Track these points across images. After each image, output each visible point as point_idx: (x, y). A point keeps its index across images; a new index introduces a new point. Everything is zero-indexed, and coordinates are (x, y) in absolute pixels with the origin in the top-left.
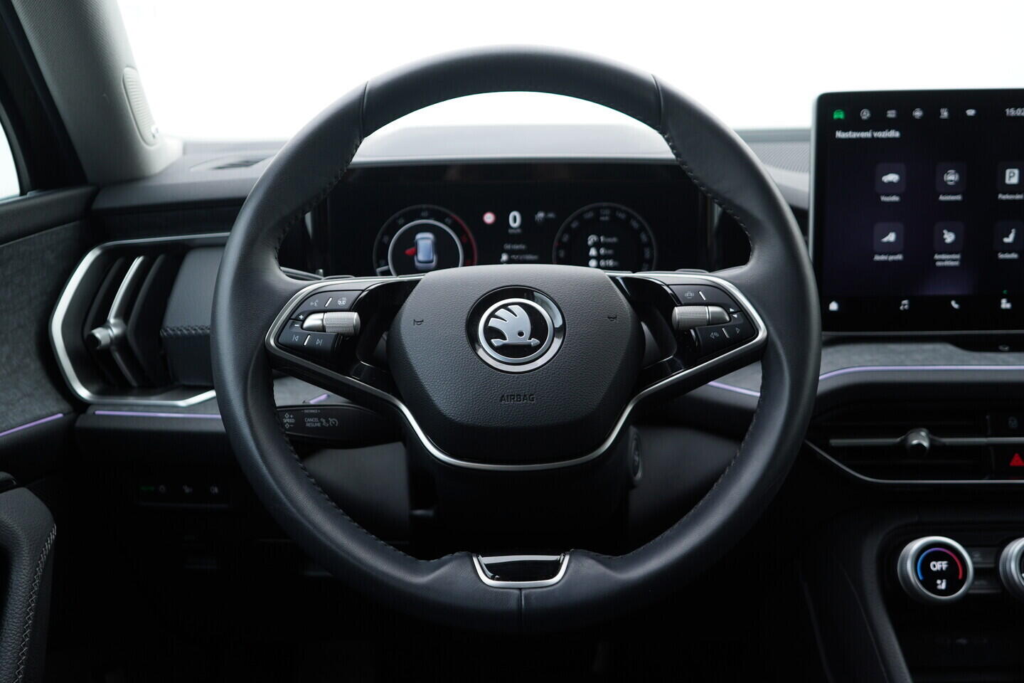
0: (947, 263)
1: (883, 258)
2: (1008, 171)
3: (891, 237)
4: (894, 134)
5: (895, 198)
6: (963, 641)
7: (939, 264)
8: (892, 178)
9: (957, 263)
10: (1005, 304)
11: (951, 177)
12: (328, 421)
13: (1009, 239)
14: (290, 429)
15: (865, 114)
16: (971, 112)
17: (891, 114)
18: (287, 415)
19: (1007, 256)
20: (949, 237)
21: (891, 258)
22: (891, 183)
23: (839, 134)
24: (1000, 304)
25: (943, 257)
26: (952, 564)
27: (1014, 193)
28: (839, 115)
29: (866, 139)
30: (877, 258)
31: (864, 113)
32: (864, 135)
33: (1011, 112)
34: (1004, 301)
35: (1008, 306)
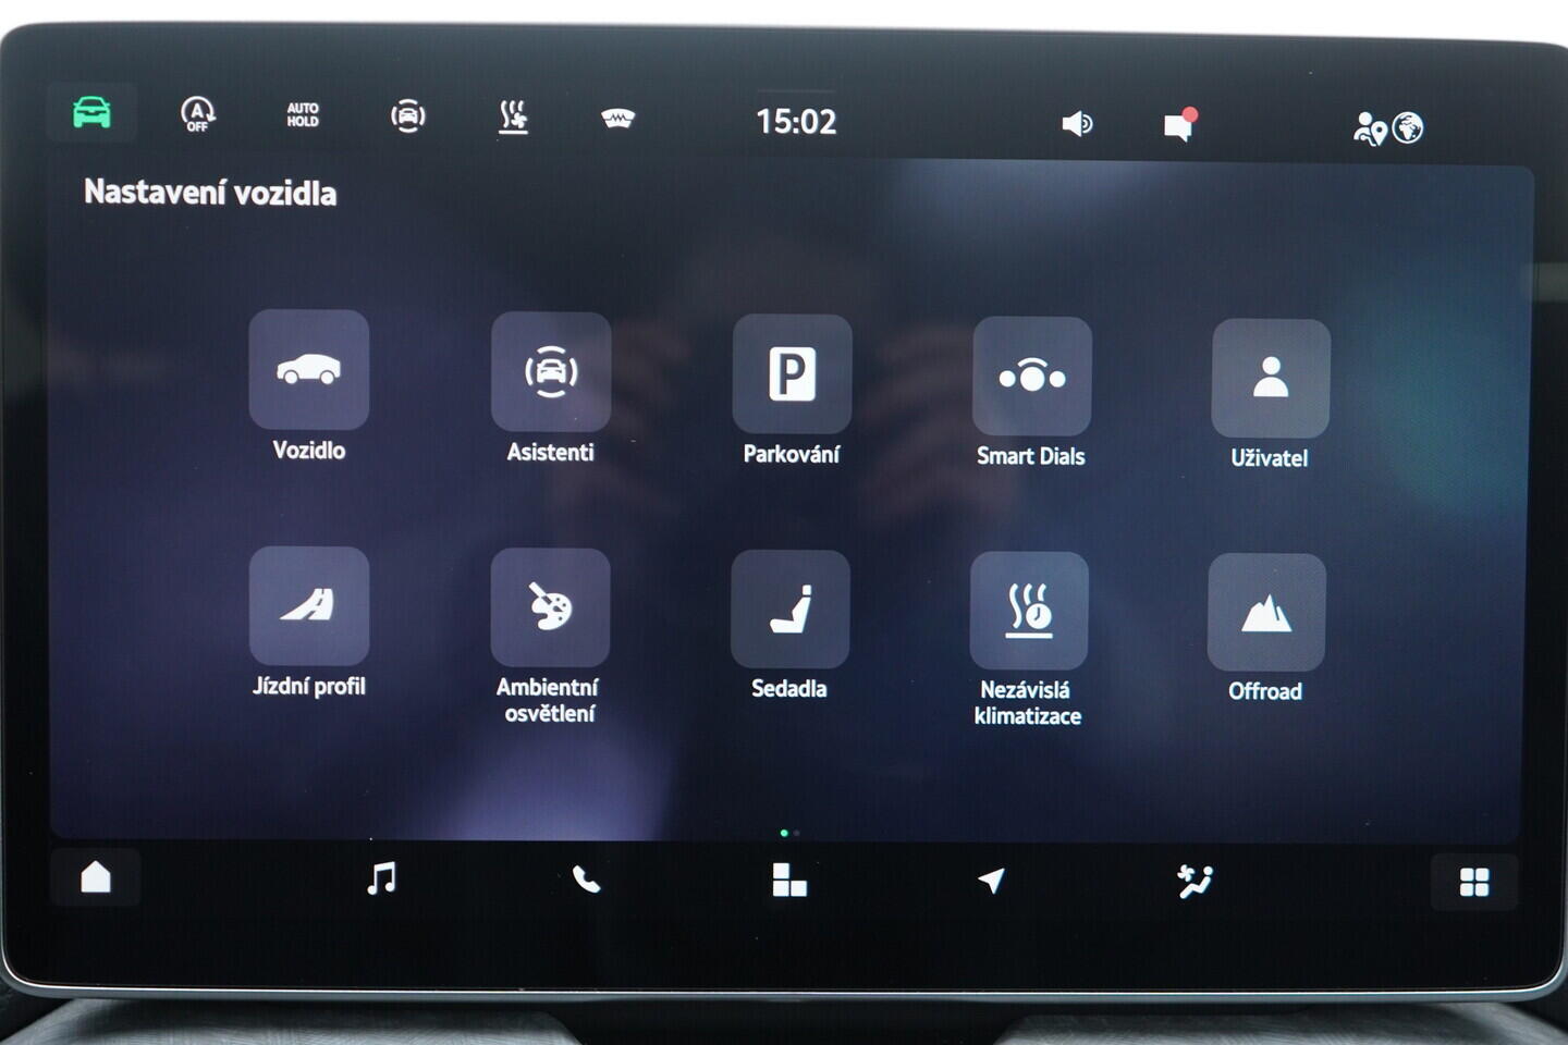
0: (545, 713)
1: (289, 687)
2: (776, 354)
3: (320, 605)
4: (315, 194)
5: (330, 451)
7: (514, 715)
8: (317, 367)
9: (588, 715)
10: (786, 884)
11: (552, 371)
13: (793, 624)
15: (199, 116)
16: (618, 118)
17: (303, 115)
19: (785, 689)
20: (553, 611)
21: (324, 687)
22: (310, 386)
23: (95, 191)
24: (769, 880)
25: (532, 688)
27: (805, 443)
28: (92, 113)
29: (208, 210)
30: (265, 686)
31: (197, 111)
32: (193, 194)
33: (779, 121)
34: (781, 870)
35: (800, 889)
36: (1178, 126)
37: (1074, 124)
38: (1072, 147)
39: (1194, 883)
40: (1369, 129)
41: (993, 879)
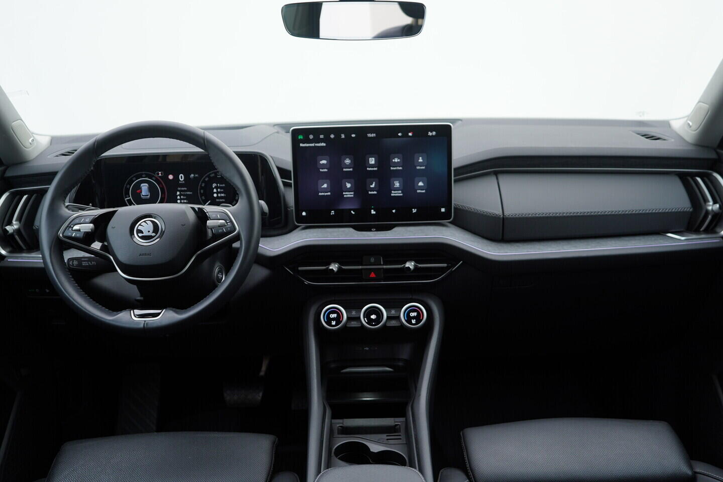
0: (348, 196)
1: (322, 194)
2: (370, 159)
3: (325, 186)
4: (323, 144)
5: (326, 170)
6: (367, 349)
7: (345, 196)
8: (324, 162)
9: (352, 196)
10: (373, 212)
11: (348, 161)
12: (91, 263)
13: (373, 186)
14: (76, 266)
15: (311, 137)
16: (353, 136)
17: (322, 136)
18: (75, 261)
19: (372, 193)
20: (349, 185)
21: (326, 194)
22: (323, 164)
23: (301, 145)
24: (371, 212)
25: (347, 193)
26: (338, 315)
27: (373, 168)
28: (301, 137)
29: (313, 147)
30: (320, 194)
32: (311, 145)
33: (369, 135)
34: (372, 211)
35: (374, 213)
36: (410, 134)
37: (400, 134)
38: (399, 137)
39: (414, 211)
40: (430, 134)
41: (394, 211)
